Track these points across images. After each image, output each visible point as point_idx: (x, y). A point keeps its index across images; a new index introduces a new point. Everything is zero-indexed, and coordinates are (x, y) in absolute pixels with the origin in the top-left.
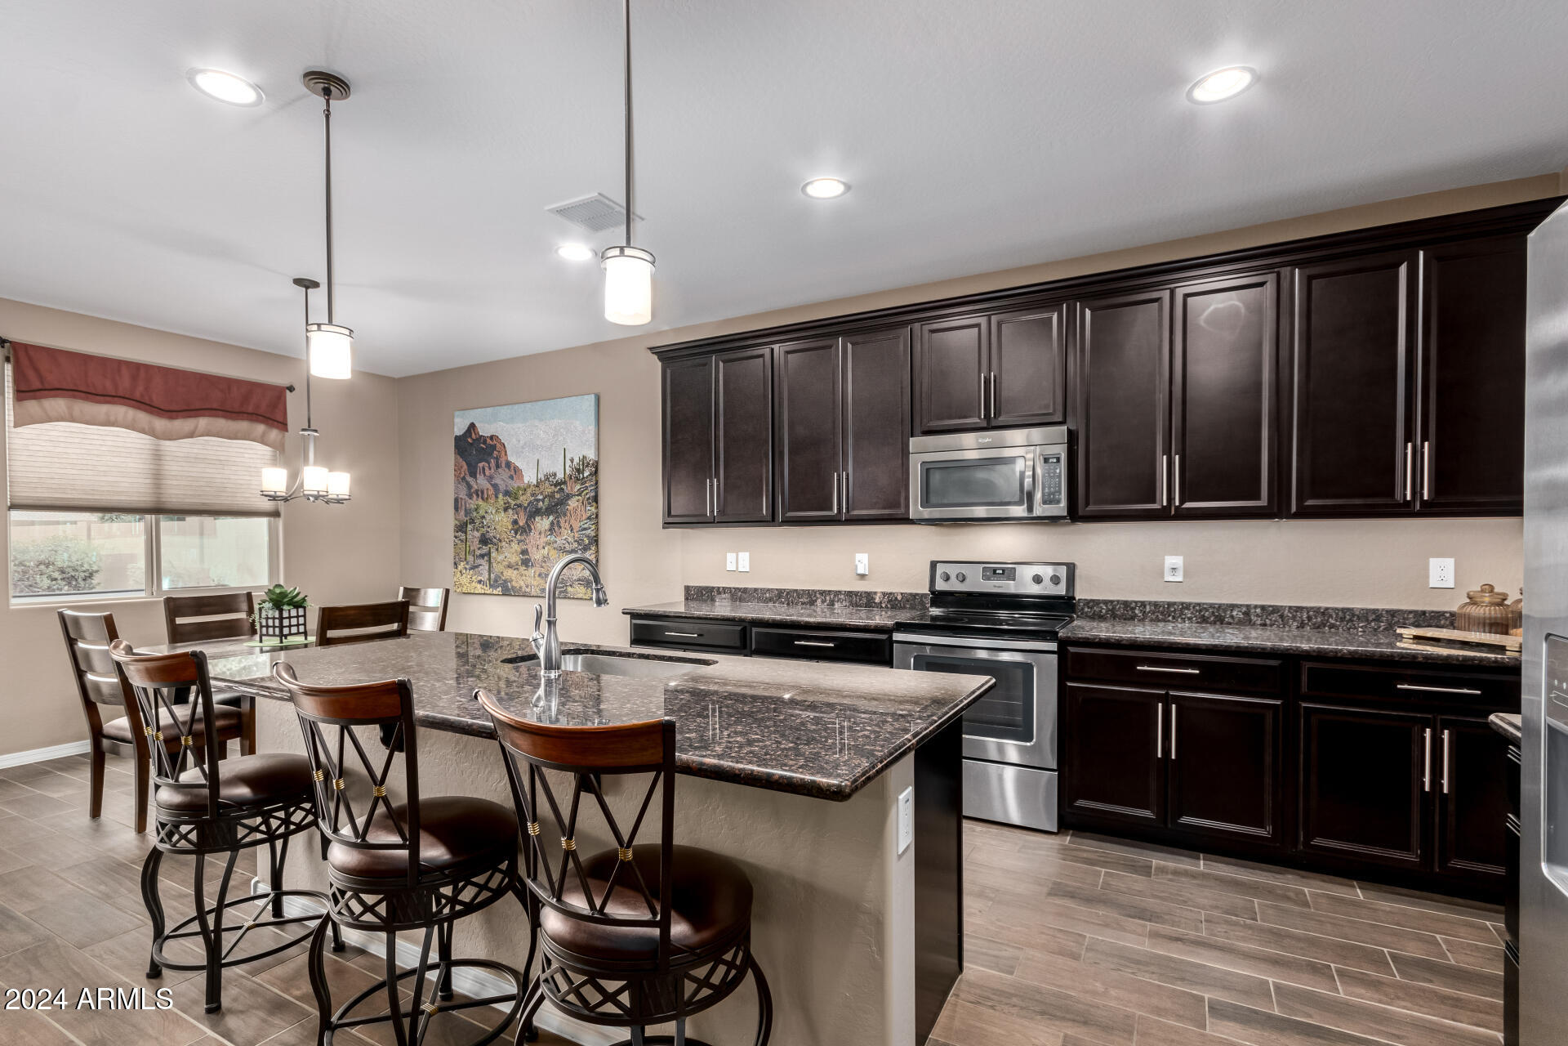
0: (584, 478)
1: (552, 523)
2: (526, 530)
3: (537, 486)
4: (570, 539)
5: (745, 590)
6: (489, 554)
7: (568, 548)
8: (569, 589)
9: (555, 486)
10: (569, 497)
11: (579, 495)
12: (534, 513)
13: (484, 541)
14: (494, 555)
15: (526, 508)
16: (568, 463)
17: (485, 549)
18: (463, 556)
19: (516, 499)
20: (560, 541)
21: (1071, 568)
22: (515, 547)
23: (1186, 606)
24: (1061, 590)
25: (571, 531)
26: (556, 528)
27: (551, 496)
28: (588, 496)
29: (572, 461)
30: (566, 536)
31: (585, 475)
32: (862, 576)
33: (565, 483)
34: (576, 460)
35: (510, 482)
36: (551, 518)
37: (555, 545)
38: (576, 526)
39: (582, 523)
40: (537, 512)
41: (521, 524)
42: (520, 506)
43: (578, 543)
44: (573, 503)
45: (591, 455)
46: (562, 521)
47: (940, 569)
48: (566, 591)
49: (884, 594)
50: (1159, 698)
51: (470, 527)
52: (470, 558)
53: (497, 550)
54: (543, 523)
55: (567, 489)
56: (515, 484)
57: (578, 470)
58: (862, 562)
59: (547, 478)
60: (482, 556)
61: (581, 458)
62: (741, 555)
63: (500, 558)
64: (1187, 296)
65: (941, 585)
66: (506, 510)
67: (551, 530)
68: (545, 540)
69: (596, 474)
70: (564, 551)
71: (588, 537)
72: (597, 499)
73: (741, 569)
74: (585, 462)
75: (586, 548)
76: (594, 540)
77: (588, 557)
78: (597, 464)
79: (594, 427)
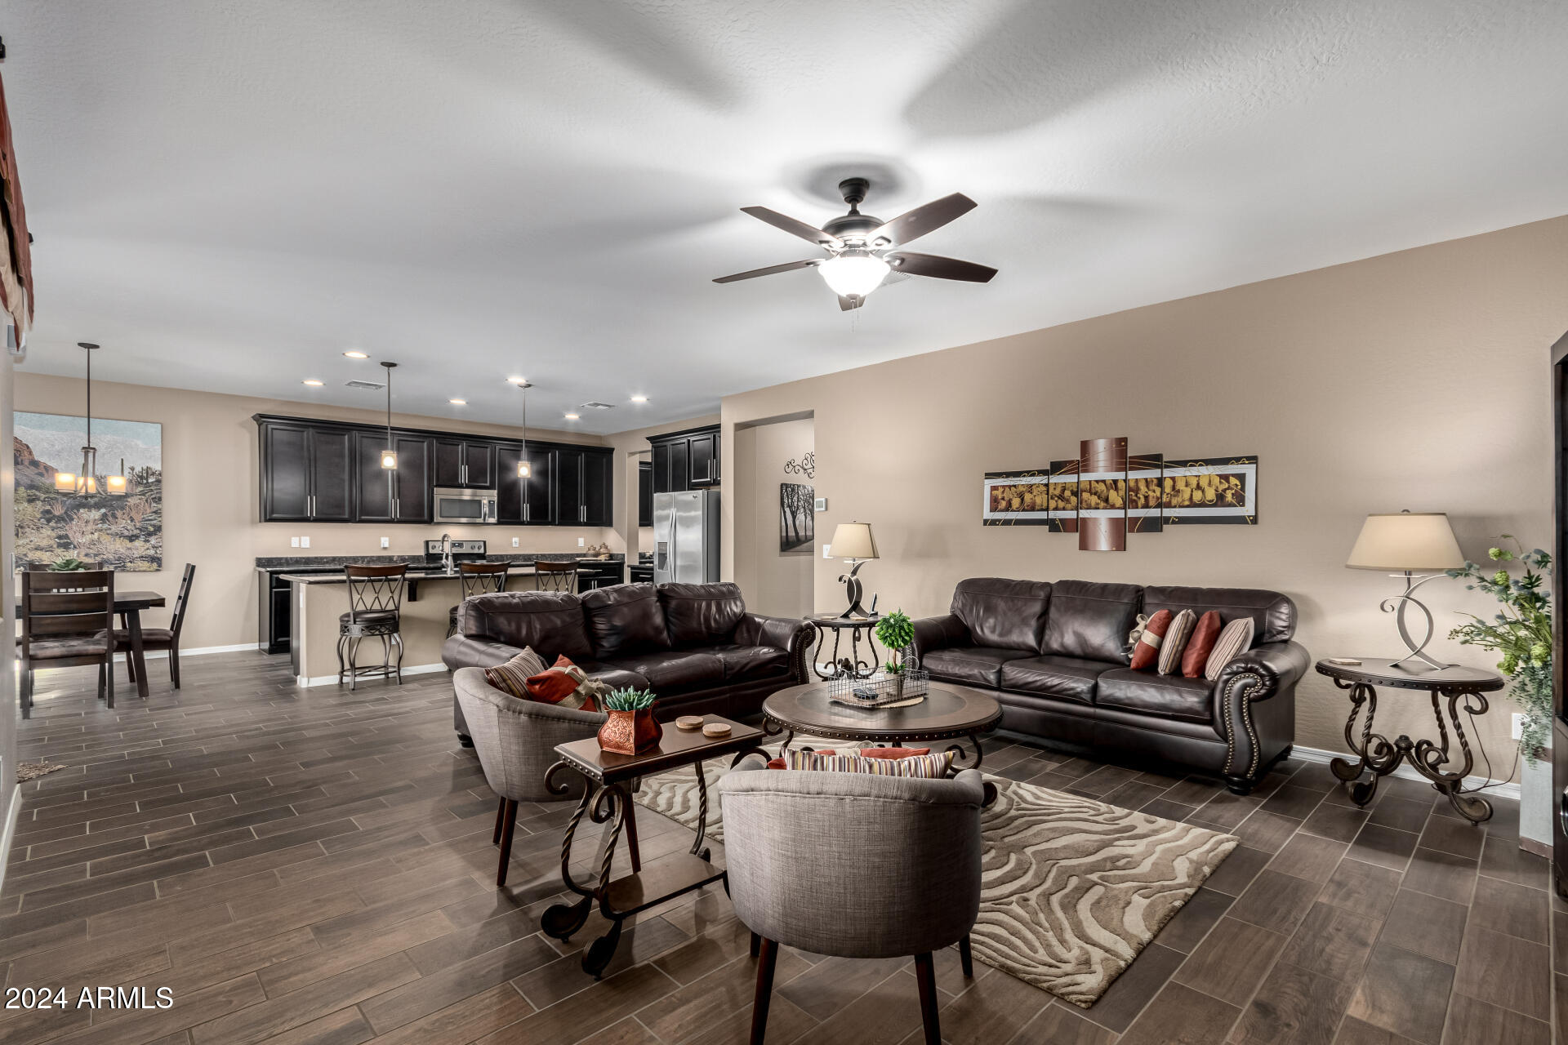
0: (147, 482)
1: (105, 515)
2: (64, 519)
4: (129, 528)
5: (308, 559)
7: (126, 533)
10: (129, 495)
11: (144, 495)
16: (128, 471)
20: (114, 528)
21: (485, 542)
22: (47, 532)
23: (520, 555)
24: (482, 551)
25: (132, 521)
26: (111, 519)
28: (153, 496)
29: (132, 469)
30: (123, 524)
31: (150, 480)
32: (385, 548)
34: (138, 469)
35: (42, 481)
36: (103, 511)
37: (108, 532)
38: (138, 517)
39: (145, 516)
41: (57, 514)
42: (57, 499)
43: (141, 530)
45: (157, 467)
46: (119, 513)
47: (431, 544)
48: (123, 566)
49: (398, 556)
54: (91, 514)
56: (49, 481)
57: (141, 477)
58: (384, 542)
61: (145, 468)
62: (303, 538)
65: (431, 551)
67: (104, 519)
68: (94, 527)
69: (159, 481)
70: (122, 536)
71: (154, 526)
72: (160, 499)
73: (303, 546)
74: (148, 472)
75: (150, 534)
76: (158, 529)
77: (153, 540)
78: (160, 474)
79: (159, 447)
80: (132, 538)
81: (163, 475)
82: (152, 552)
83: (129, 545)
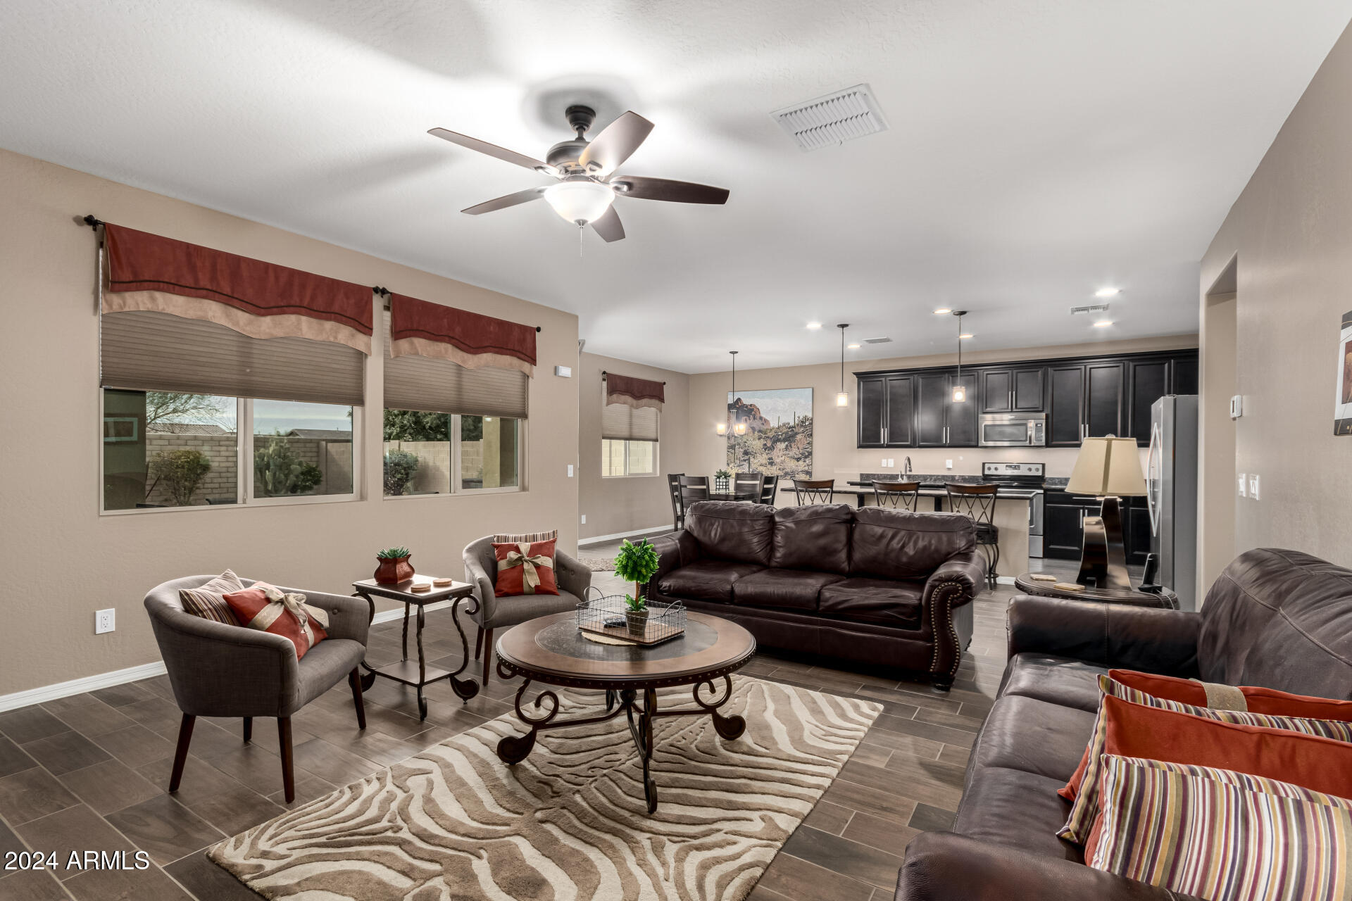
0: (805, 425)
1: (787, 446)
2: (772, 448)
3: (779, 428)
4: (797, 453)
6: (749, 459)
7: (796, 456)
8: (796, 475)
9: (789, 428)
10: (797, 434)
11: (802, 433)
12: (776, 440)
13: (746, 453)
14: (752, 460)
15: (771, 439)
16: (797, 419)
17: (746, 457)
18: (733, 460)
19: (765, 434)
20: (791, 454)
21: (1044, 465)
22: (765, 456)
24: (1040, 473)
25: (797, 449)
26: (789, 448)
27: (786, 433)
28: (807, 434)
29: (799, 417)
30: (794, 451)
31: (807, 424)
32: (949, 469)
33: (795, 427)
34: (801, 417)
35: (762, 426)
36: (786, 443)
37: (789, 455)
38: (801, 447)
39: (803, 446)
40: (779, 440)
41: (768, 445)
42: (768, 437)
43: (801, 455)
44: (799, 437)
45: (810, 415)
46: (793, 445)
47: (987, 466)
49: (960, 476)
50: (1081, 508)
51: (737, 447)
52: (738, 462)
53: (754, 457)
54: (782, 445)
55: (796, 430)
56: (764, 428)
57: (802, 422)
58: (949, 464)
59: (784, 425)
60: (745, 460)
61: (804, 416)
62: (889, 460)
63: (756, 461)
64: (1091, 368)
65: (987, 472)
66: (759, 439)
67: (786, 448)
68: (783, 453)
69: (811, 424)
70: (794, 458)
71: (808, 452)
72: (811, 435)
73: (889, 466)
74: (806, 418)
75: (806, 457)
76: (810, 454)
77: (808, 461)
78: (812, 419)
79: (811, 403)
80: (798, 460)
81: (814, 420)
82: (806, 468)
83: (797, 463)
